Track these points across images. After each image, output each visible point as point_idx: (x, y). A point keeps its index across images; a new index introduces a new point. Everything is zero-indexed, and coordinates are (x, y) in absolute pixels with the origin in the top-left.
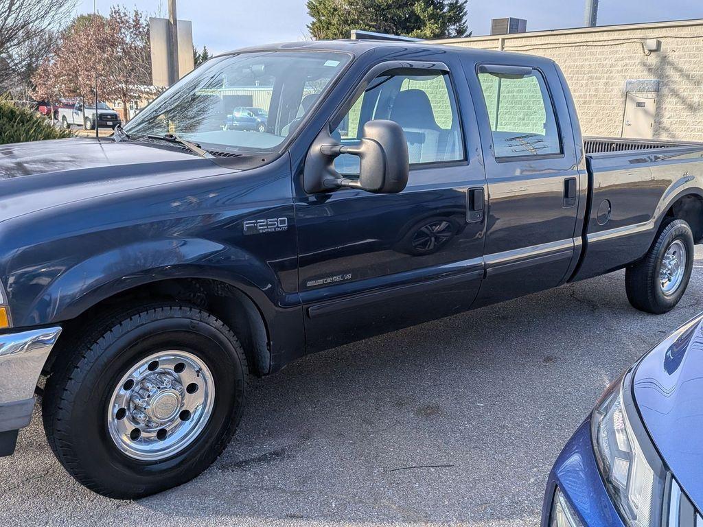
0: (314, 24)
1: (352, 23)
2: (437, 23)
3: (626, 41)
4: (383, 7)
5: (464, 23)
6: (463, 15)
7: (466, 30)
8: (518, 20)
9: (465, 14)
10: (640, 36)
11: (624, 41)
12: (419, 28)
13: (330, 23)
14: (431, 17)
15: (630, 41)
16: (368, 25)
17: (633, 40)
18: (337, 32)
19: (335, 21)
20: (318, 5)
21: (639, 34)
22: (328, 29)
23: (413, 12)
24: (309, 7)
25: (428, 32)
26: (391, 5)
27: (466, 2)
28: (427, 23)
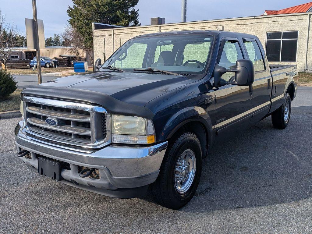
0: (71, 20)
1: (89, 19)
2: (127, 20)
3: (210, 27)
4: (102, 12)
5: (137, 20)
6: (137, 16)
7: (138, 22)
8: (161, 18)
9: (138, 16)
10: (215, 25)
11: (209, 27)
12: (119, 22)
13: (79, 20)
14: (124, 17)
15: (212, 26)
16: (96, 20)
17: (213, 26)
18: (83, 23)
19: (82, 18)
20: (73, 11)
21: (215, 24)
22: (78, 22)
23: (116, 15)
24: (68, 13)
25: (123, 23)
26: (106, 12)
27: (138, 11)
28: (122, 19)
